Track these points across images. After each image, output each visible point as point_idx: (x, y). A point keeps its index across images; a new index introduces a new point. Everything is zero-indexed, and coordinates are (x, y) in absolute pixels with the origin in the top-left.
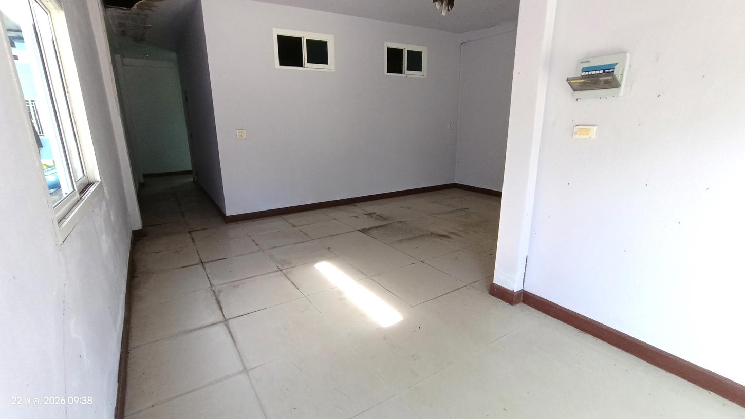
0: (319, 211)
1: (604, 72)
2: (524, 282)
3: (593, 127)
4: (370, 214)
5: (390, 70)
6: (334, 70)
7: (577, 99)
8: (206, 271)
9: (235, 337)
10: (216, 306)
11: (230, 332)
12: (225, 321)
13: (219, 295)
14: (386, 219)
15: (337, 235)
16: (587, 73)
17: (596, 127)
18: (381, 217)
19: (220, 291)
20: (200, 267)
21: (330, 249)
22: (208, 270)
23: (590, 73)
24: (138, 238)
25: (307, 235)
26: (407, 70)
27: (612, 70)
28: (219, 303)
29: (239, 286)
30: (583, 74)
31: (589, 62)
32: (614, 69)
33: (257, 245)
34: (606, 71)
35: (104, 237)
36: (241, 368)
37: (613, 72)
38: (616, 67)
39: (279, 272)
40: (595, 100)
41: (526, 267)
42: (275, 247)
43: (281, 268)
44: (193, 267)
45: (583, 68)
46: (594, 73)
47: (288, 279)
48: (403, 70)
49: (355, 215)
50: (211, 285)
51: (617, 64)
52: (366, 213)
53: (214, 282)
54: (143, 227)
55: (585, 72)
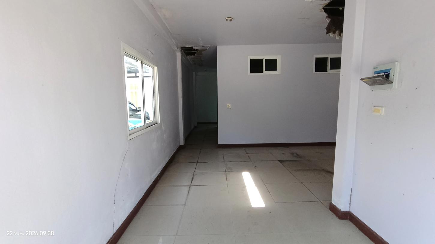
0: (265, 148)
1: (385, 74)
2: (350, 206)
3: (382, 108)
4: (293, 154)
5: (317, 70)
6: (280, 73)
7: (373, 90)
8: (196, 166)
9: (189, 193)
10: (191, 180)
11: (189, 190)
12: (190, 186)
13: (195, 176)
14: (300, 157)
15: (265, 161)
16: (377, 75)
17: (384, 108)
18: (298, 156)
19: (196, 175)
20: (195, 164)
21: (256, 167)
22: (197, 166)
23: (378, 75)
24: (180, 149)
25: (250, 158)
26: (330, 69)
27: (388, 73)
28: (193, 179)
29: (204, 174)
30: (375, 75)
31: (378, 68)
32: (390, 72)
33: (224, 159)
34: (386, 73)
35: (155, 143)
36: (184, 203)
37: (389, 74)
38: (391, 71)
39: (225, 173)
40: (382, 91)
41: (351, 196)
42: (231, 161)
43: (226, 171)
44: (193, 163)
45: (375, 72)
46: (380, 74)
47: (226, 176)
48: (327, 70)
49: (283, 152)
50: (195, 171)
51: (391, 69)
52: (291, 152)
53: (196, 171)
54: (184, 145)
55: (376, 74)
